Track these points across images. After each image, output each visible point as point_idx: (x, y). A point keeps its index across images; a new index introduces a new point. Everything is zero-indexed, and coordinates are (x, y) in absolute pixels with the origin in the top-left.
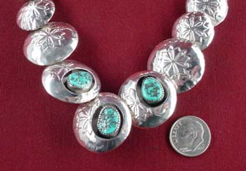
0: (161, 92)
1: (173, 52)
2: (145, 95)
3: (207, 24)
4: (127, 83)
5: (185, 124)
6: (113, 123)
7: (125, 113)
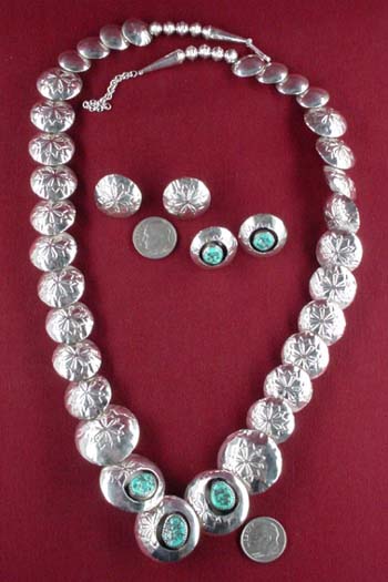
0: (232, 500)
1: (247, 449)
2: (214, 502)
3: (286, 416)
4: (193, 484)
5: (258, 527)
6: (180, 534)
7: (192, 521)
